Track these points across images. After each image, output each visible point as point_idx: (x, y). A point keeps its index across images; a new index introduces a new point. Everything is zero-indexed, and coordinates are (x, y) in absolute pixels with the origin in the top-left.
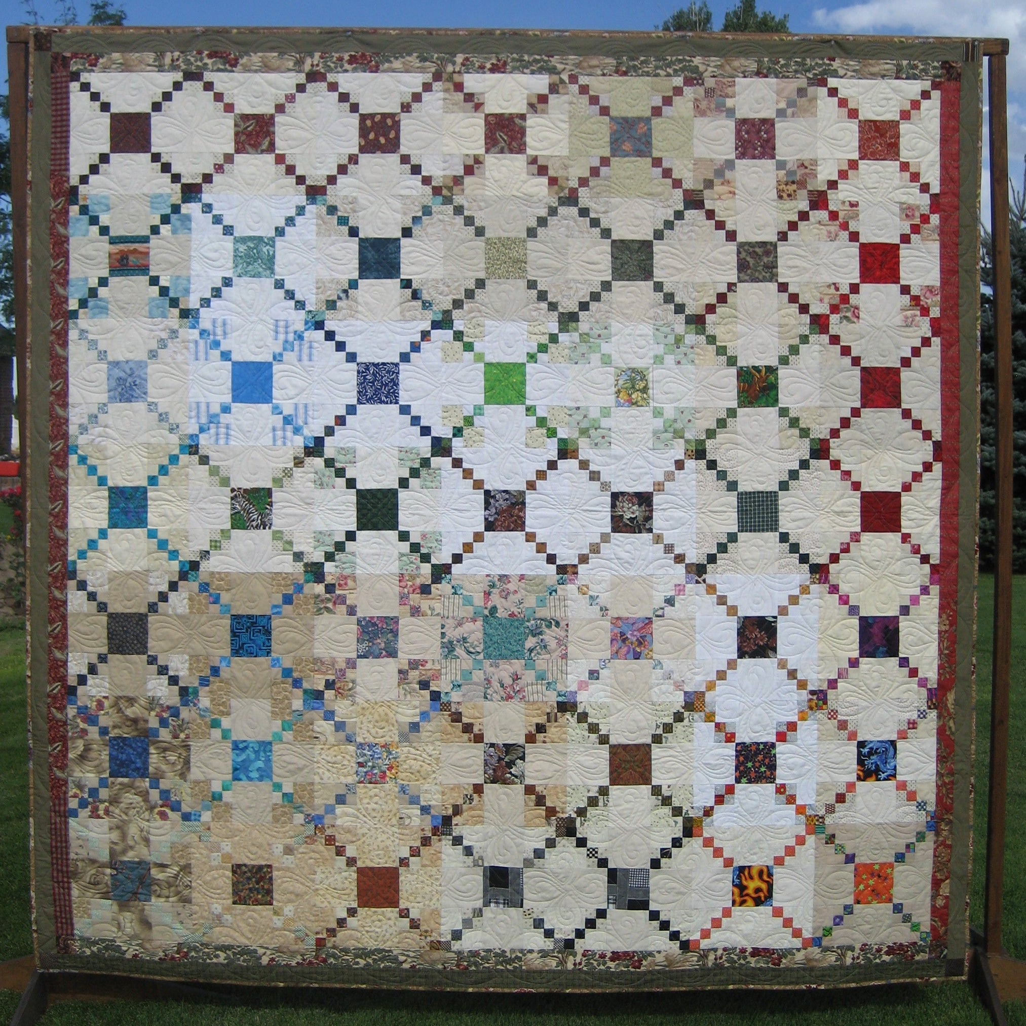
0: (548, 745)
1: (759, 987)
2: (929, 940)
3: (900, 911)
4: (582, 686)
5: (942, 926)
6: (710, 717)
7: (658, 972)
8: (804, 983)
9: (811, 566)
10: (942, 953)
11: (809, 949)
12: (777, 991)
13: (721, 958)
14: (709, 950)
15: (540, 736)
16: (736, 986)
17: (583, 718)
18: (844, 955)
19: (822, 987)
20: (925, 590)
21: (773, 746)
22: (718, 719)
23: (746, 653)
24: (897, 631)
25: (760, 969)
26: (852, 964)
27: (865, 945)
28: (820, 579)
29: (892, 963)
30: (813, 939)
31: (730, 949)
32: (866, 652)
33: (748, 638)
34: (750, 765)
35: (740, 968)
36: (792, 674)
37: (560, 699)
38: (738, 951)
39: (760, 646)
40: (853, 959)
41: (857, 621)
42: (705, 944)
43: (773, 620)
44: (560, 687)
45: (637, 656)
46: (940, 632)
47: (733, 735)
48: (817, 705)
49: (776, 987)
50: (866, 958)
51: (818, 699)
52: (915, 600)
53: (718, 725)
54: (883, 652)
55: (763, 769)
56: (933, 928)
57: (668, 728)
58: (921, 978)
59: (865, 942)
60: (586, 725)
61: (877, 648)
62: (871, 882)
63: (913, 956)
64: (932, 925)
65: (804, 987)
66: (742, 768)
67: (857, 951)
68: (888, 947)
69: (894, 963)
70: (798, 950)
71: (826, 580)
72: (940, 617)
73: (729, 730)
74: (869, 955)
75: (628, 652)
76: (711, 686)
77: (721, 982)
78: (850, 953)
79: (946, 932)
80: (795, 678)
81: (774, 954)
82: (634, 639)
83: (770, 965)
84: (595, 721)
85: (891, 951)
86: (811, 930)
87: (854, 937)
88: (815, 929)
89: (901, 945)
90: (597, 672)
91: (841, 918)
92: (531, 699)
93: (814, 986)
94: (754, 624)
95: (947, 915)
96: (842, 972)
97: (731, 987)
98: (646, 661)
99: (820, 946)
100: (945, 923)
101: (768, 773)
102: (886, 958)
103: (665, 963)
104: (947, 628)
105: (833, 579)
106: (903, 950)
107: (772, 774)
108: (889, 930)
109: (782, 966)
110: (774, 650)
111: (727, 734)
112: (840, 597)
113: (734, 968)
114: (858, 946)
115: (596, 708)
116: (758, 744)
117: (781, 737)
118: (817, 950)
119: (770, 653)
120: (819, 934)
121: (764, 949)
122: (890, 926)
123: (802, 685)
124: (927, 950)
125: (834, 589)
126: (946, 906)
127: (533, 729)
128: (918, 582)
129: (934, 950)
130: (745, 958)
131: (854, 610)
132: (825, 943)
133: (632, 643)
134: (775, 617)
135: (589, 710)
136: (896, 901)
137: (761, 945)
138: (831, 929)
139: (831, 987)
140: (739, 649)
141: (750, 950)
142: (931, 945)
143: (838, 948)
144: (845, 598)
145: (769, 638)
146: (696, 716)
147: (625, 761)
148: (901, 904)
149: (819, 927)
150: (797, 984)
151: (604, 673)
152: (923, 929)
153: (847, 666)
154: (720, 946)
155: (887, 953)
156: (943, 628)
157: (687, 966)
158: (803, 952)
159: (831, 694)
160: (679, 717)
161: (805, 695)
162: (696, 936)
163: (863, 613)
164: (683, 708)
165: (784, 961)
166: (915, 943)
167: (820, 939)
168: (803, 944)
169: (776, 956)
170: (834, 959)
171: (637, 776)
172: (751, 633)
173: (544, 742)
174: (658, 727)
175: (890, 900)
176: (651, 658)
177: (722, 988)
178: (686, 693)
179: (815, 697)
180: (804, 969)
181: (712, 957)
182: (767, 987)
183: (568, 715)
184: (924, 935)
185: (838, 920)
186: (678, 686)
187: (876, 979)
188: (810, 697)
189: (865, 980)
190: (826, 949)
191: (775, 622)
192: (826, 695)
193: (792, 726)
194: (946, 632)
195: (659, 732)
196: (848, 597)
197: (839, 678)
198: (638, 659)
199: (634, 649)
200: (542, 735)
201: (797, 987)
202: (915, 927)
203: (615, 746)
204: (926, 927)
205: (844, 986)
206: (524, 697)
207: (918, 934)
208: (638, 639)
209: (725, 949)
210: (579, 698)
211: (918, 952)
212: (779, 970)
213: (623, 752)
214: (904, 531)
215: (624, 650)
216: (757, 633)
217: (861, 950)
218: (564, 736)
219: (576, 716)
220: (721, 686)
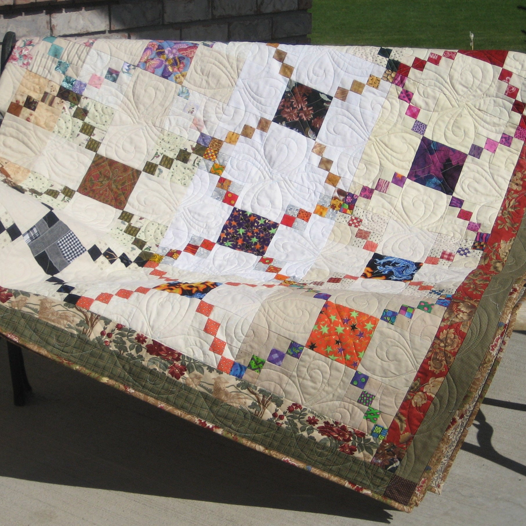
0: (30, 125)
1: (141, 396)
2: (382, 438)
3: (361, 385)
4: (95, 81)
5: (406, 431)
6: (217, 170)
7: (24, 315)
8: (199, 415)
9: (389, 62)
10: (392, 462)
11: (225, 375)
12: (161, 410)
13: (109, 335)
14: (99, 317)
15: (26, 112)
16: (112, 382)
17: (82, 113)
18: (265, 405)
19: (220, 431)
20: (506, 140)
21: (275, 225)
22: (225, 175)
23: (285, 119)
24: (459, 168)
25: (152, 372)
26: (270, 420)
27: (296, 405)
28: (395, 79)
29: (322, 445)
30: (234, 363)
31: (126, 330)
32: (416, 176)
33: (292, 105)
34: (241, 231)
35: (127, 361)
36: (326, 164)
37: (66, 85)
38: (135, 336)
39: (301, 120)
40: (275, 415)
41: (419, 141)
42: (97, 308)
43: (327, 99)
44: (70, 72)
45: (165, 75)
46: (509, 190)
47: (235, 197)
48: (340, 206)
49: (161, 405)
50: (291, 422)
51: (345, 201)
52: (492, 145)
53: (222, 181)
54: (435, 184)
55: (255, 240)
56: (394, 427)
57: (167, 162)
58: (353, 483)
59: (300, 402)
60: (80, 123)
61: (431, 177)
62: (340, 329)
63: (352, 450)
64: (394, 422)
65: (196, 420)
66: (231, 231)
67: (284, 407)
68: (327, 423)
69: (324, 447)
70: (211, 369)
71: (401, 83)
72: (514, 174)
73: (233, 190)
74: (296, 421)
75: (158, 67)
76: (232, 139)
77: (95, 367)
78: (273, 406)
79: (408, 441)
80: (328, 169)
81: (178, 359)
82: (171, 57)
83: (166, 372)
84: (93, 123)
85: (327, 429)
86: (236, 351)
87: (288, 388)
88: (241, 353)
89: (344, 428)
90: (117, 73)
91: (282, 356)
92: (34, 70)
93: (210, 425)
94: (304, 95)
95: (421, 421)
96: (253, 424)
97: (105, 380)
98: (173, 84)
99: (239, 377)
100: (412, 428)
101: (258, 246)
102: (318, 436)
103: (38, 307)
104: (519, 188)
105: (409, 84)
106: (344, 435)
107: (263, 247)
108: (337, 403)
109: (181, 380)
110: (316, 131)
111: (228, 193)
112: (410, 108)
113: (119, 356)
114: (288, 403)
115: (100, 110)
116: (259, 218)
117: (288, 221)
118: (233, 380)
119: (310, 132)
120: (244, 361)
121: (168, 349)
122: (340, 398)
123: (332, 180)
124: (375, 451)
125: (407, 96)
126: (424, 409)
127: (22, 100)
128: (503, 129)
129: (383, 455)
130: (139, 350)
131: (420, 128)
132: (248, 376)
133: (167, 60)
134: (331, 98)
135: (91, 109)
136: (361, 369)
137: (167, 342)
138: (263, 363)
139: (231, 436)
140: (279, 112)
141: (149, 342)
142: (382, 446)
143: (261, 391)
144: (415, 110)
145: (315, 116)
146: (203, 163)
147: (105, 176)
148: (367, 378)
149: (246, 353)
150: (190, 413)
151: (124, 77)
152: (380, 421)
153: (390, 179)
154: (116, 318)
155: (322, 430)
156: (515, 187)
157: (62, 325)
158: (214, 375)
159: (361, 202)
160: (183, 156)
161: (332, 191)
162: (91, 293)
163: (428, 135)
164: (193, 149)
165: (186, 375)
166: (363, 435)
167: (242, 368)
168: (219, 365)
169: (178, 364)
170: (249, 402)
171: (112, 195)
172: (298, 103)
173: (28, 120)
174: (157, 155)
175: (353, 365)
176: (181, 83)
177: (94, 375)
178: (202, 135)
179: (342, 198)
180: (206, 397)
181: (99, 327)
182: (151, 400)
183: (67, 104)
184: (378, 430)
185: (276, 356)
186: (197, 125)
187: (293, 456)
188: (336, 194)
189: (278, 450)
190: (246, 385)
191: (329, 103)
192: (354, 201)
193: (305, 216)
194: (516, 192)
195: (157, 161)
196: (418, 111)
197: (376, 189)
198: (166, 78)
199: (166, 66)
200: (29, 111)
201: (188, 417)
202: (370, 415)
203: (102, 157)
204: (384, 422)
205: (249, 444)
206: (28, 64)
207: (372, 425)
208: (174, 58)
209: (119, 327)
210: (85, 93)
211: (361, 448)
212: (175, 384)
213: (108, 168)
214: (506, 67)
215: (155, 62)
216: (304, 105)
217: (290, 409)
218: (52, 124)
219: (74, 109)
220: (242, 142)
